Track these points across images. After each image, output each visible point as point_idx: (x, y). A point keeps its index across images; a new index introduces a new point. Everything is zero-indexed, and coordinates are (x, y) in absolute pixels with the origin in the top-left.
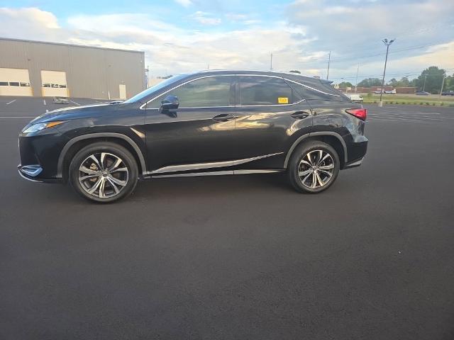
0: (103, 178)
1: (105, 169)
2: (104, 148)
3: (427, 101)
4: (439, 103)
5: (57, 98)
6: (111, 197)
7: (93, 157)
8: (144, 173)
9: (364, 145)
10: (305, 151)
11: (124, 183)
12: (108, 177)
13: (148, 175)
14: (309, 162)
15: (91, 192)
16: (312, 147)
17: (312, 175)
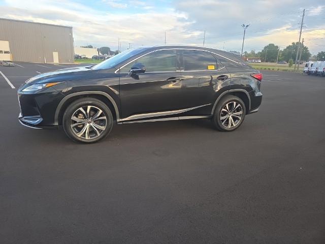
0: (88, 124)
1: (90, 118)
2: (90, 102)
3: (269, 67)
4: (276, 68)
5: (5, 62)
6: (94, 138)
7: (81, 109)
8: (118, 120)
9: (260, 97)
10: (225, 102)
11: (103, 128)
12: (91, 124)
13: (121, 122)
14: (227, 110)
15: (80, 135)
16: (229, 100)
17: (228, 119)
